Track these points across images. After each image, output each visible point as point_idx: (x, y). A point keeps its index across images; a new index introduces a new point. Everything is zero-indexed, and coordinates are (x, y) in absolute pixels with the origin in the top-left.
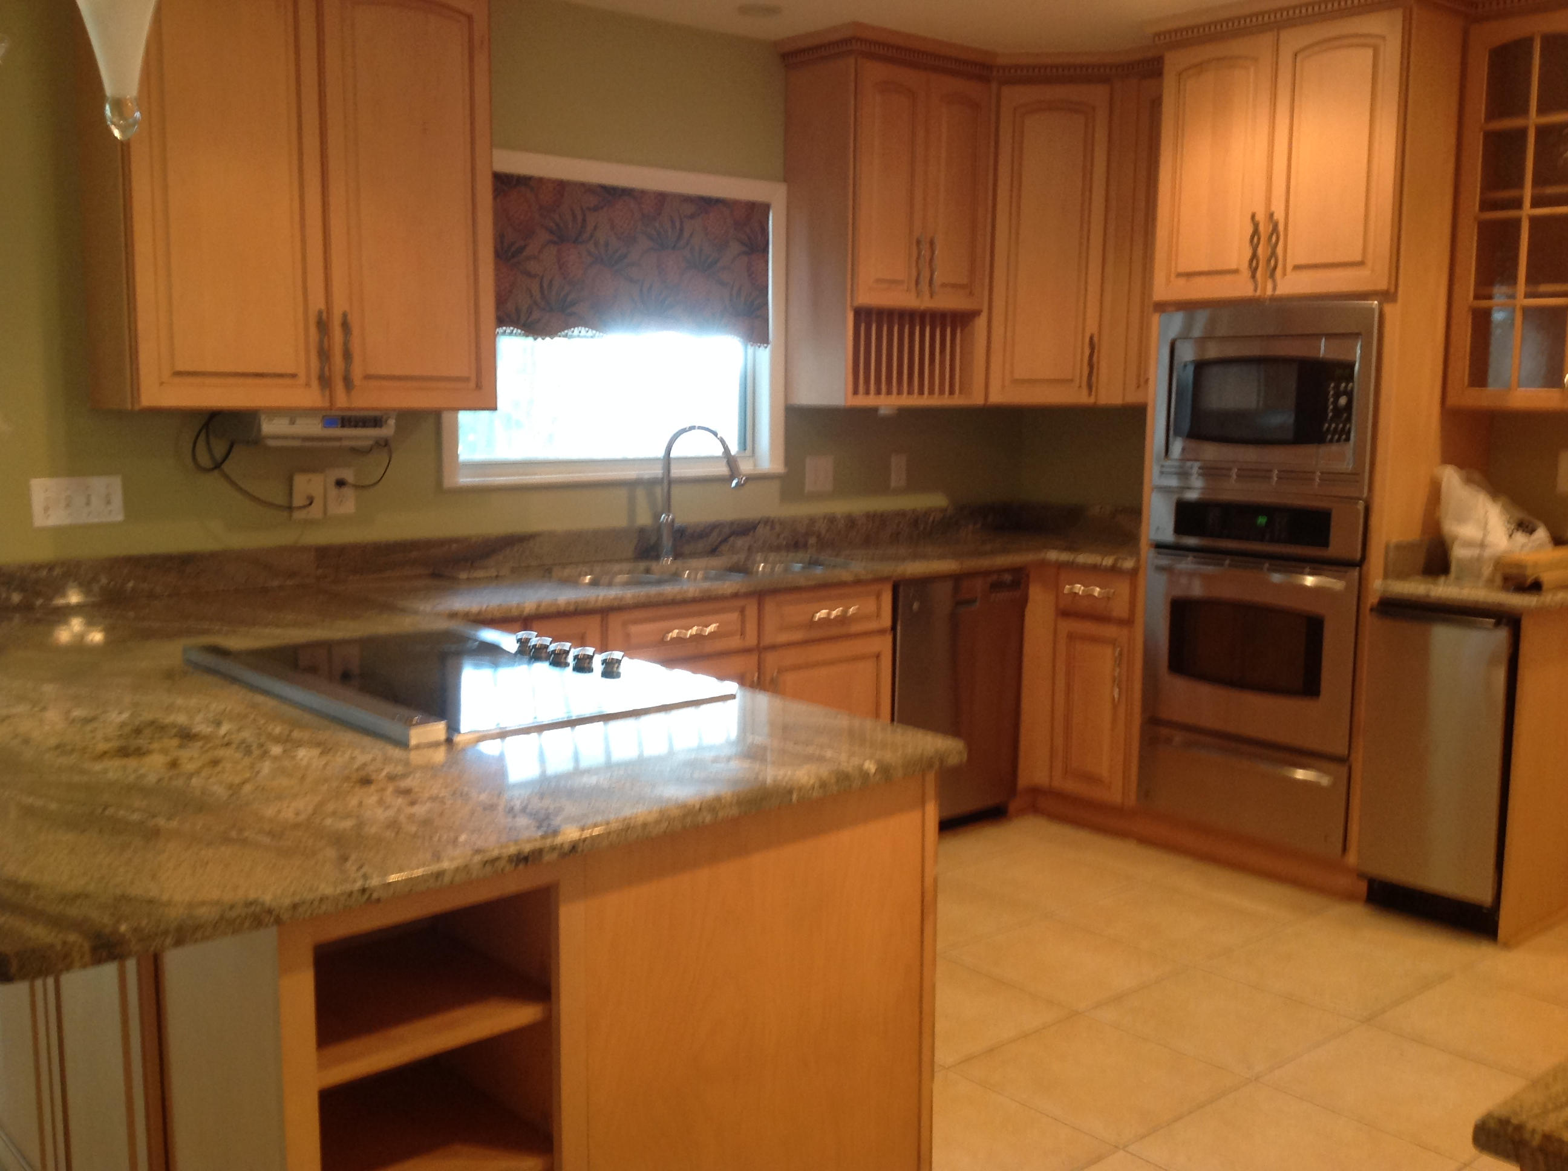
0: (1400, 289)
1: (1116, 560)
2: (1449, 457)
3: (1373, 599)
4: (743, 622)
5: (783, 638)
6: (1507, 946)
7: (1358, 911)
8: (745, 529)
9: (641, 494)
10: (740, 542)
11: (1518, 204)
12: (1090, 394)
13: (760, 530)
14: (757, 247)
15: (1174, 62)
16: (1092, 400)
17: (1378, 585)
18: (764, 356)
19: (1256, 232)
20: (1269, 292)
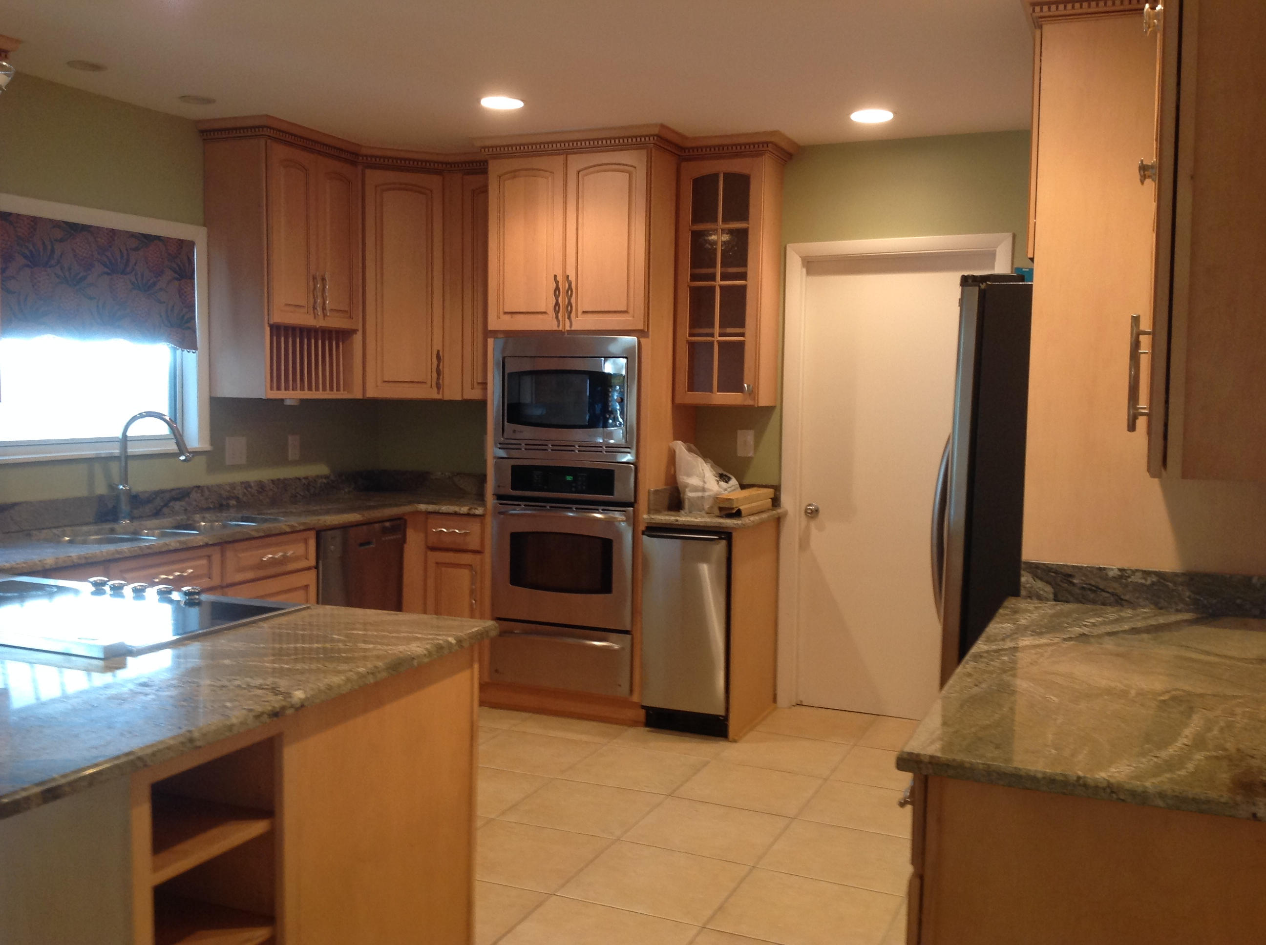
0: (650, 329)
1: (470, 509)
2: (678, 435)
3: (642, 527)
4: (210, 567)
5: (239, 577)
6: (735, 741)
7: (642, 731)
8: (181, 494)
9: (98, 468)
10: (177, 505)
11: (712, 277)
12: (438, 393)
13: (194, 495)
14: (185, 274)
15: (495, 168)
16: (439, 397)
17: (645, 517)
18: (191, 359)
19: (557, 289)
20: (568, 328)
